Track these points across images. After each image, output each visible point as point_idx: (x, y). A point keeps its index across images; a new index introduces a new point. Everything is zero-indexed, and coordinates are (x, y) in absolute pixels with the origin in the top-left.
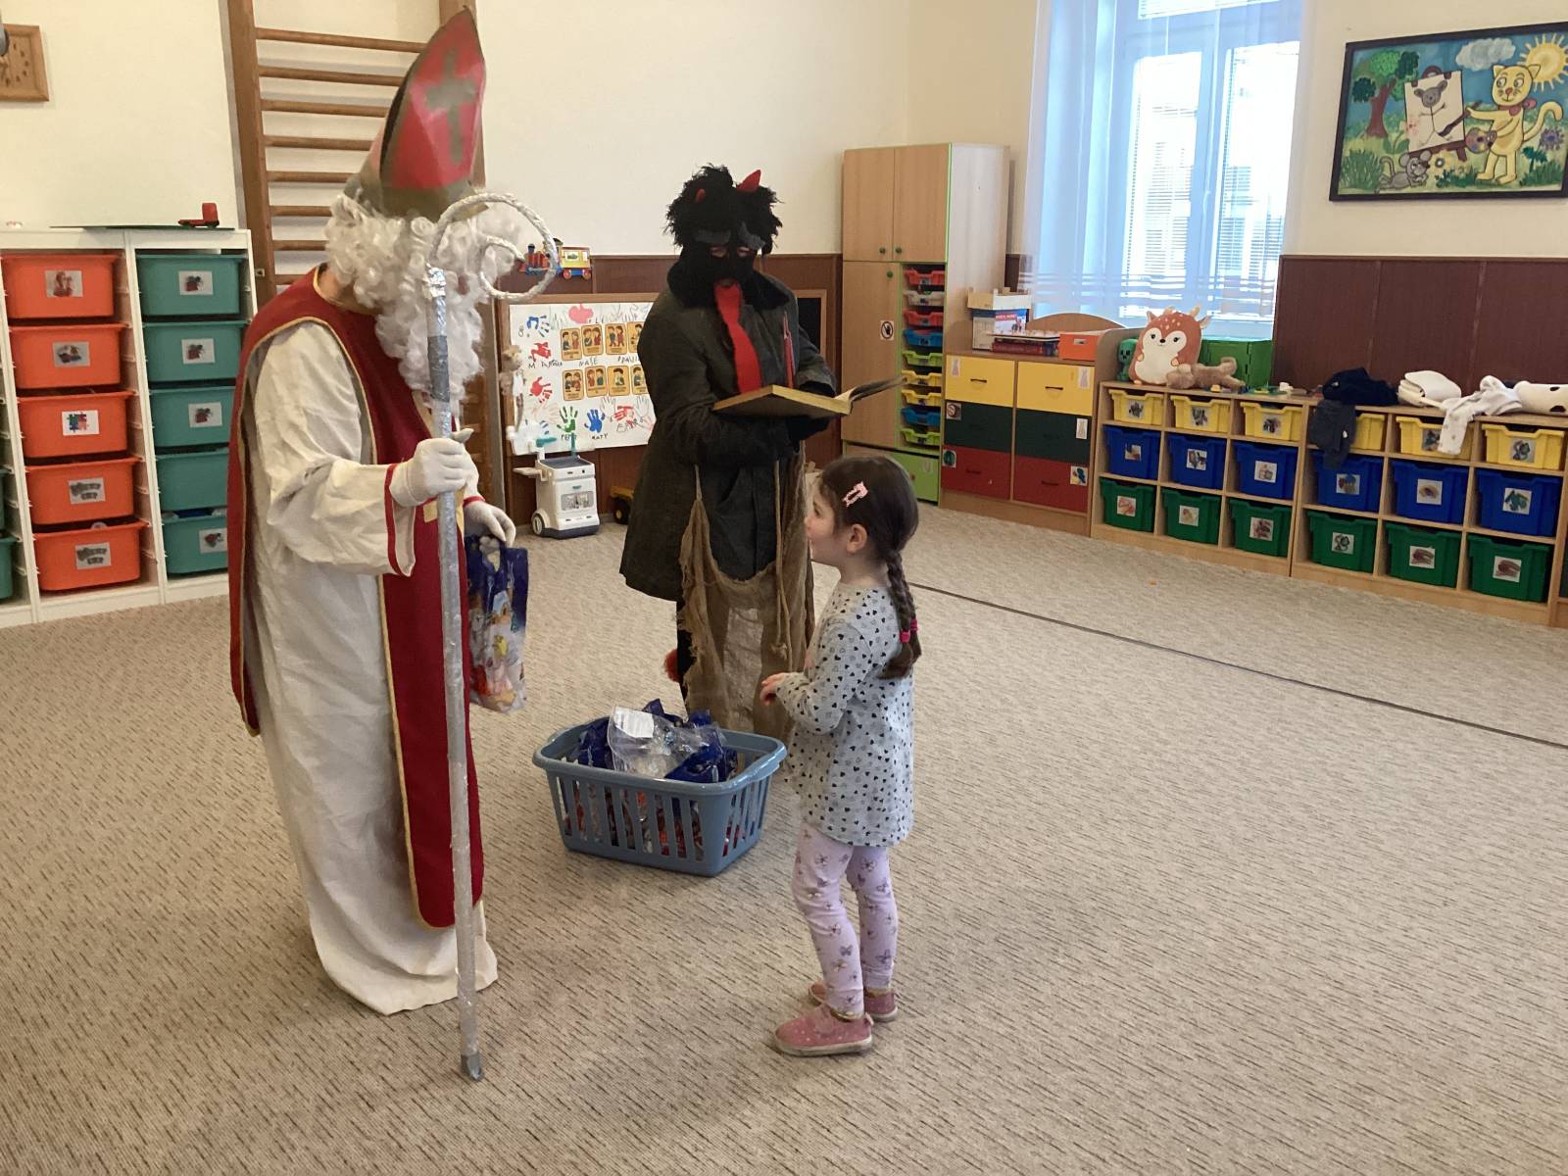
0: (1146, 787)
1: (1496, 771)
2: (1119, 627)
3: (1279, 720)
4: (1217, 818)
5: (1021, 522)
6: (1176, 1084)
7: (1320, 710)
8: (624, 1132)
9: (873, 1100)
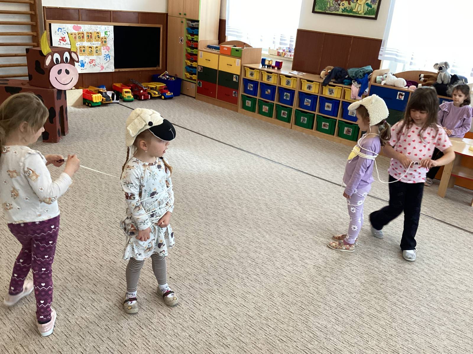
0: (223, 197)
1: (323, 194)
2: (235, 143)
3: (270, 176)
4: (240, 207)
5: (219, 106)
6: (195, 291)
7: (282, 173)
8: (21, 309)
9: (103, 298)
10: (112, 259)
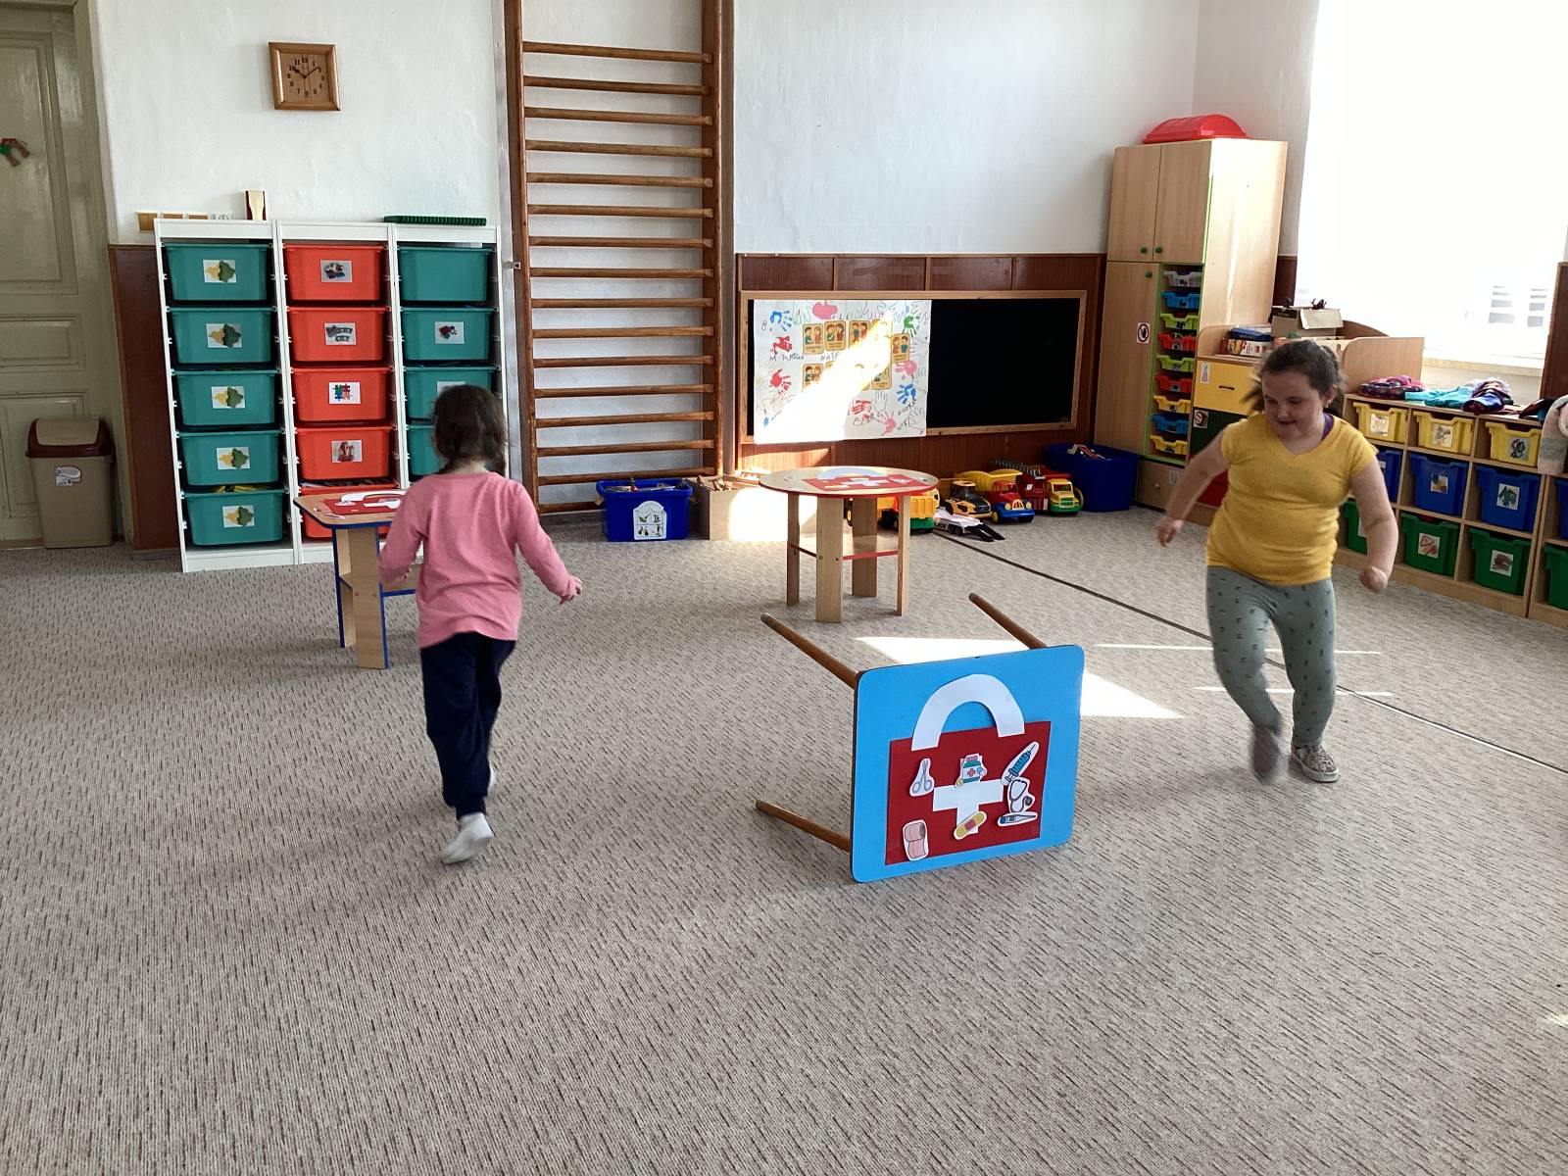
3: (1386, 763)
4: (1232, 849)
7: (1441, 757)
10: (748, 942)
